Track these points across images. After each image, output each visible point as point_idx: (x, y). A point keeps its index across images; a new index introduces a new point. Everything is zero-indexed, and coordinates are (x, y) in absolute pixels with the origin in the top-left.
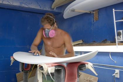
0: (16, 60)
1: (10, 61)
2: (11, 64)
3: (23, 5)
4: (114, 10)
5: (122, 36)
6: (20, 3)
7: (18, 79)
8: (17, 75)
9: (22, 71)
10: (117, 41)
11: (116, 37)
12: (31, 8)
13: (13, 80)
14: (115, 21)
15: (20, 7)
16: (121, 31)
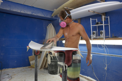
0: (30, 48)
1: (27, 49)
2: (27, 51)
3: (34, 14)
4: (91, 19)
5: (95, 35)
6: (32, 12)
7: (30, 60)
8: (29, 58)
9: (34, 55)
10: (92, 37)
11: (92, 35)
12: (39, 16)
13: (27, 60)
14: (91, 26)
15: (31, 15)
16: (95, 32)
